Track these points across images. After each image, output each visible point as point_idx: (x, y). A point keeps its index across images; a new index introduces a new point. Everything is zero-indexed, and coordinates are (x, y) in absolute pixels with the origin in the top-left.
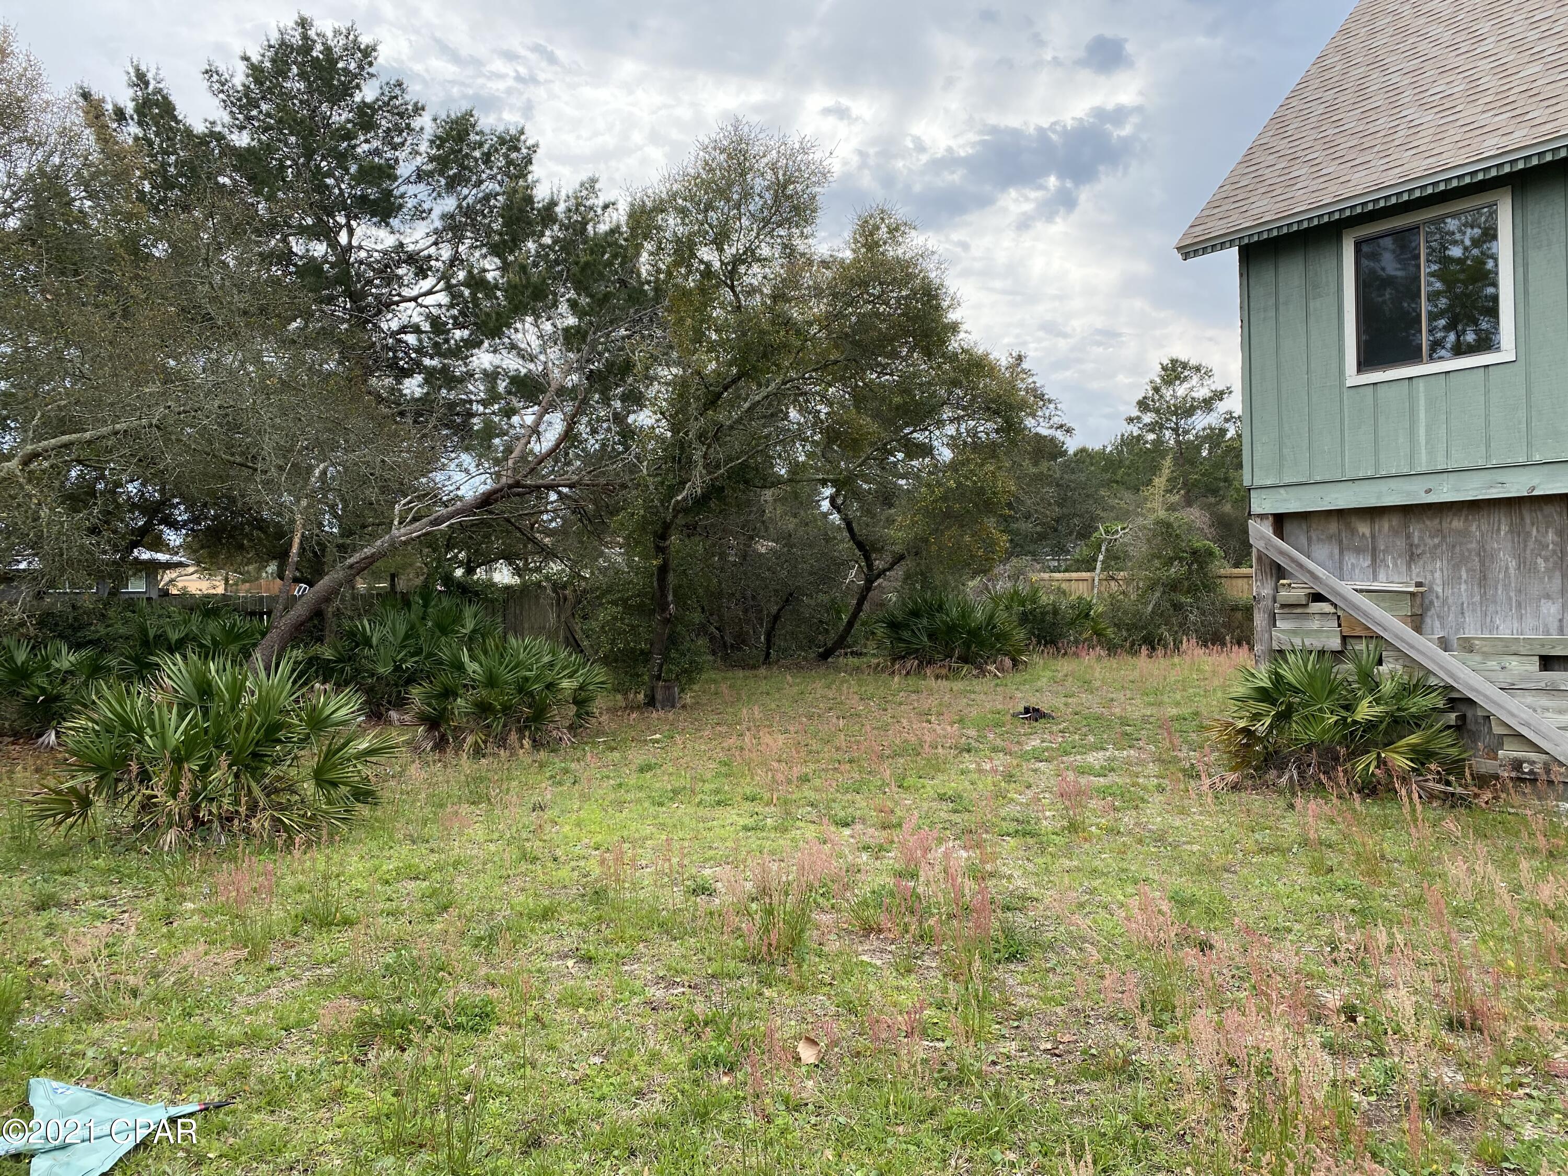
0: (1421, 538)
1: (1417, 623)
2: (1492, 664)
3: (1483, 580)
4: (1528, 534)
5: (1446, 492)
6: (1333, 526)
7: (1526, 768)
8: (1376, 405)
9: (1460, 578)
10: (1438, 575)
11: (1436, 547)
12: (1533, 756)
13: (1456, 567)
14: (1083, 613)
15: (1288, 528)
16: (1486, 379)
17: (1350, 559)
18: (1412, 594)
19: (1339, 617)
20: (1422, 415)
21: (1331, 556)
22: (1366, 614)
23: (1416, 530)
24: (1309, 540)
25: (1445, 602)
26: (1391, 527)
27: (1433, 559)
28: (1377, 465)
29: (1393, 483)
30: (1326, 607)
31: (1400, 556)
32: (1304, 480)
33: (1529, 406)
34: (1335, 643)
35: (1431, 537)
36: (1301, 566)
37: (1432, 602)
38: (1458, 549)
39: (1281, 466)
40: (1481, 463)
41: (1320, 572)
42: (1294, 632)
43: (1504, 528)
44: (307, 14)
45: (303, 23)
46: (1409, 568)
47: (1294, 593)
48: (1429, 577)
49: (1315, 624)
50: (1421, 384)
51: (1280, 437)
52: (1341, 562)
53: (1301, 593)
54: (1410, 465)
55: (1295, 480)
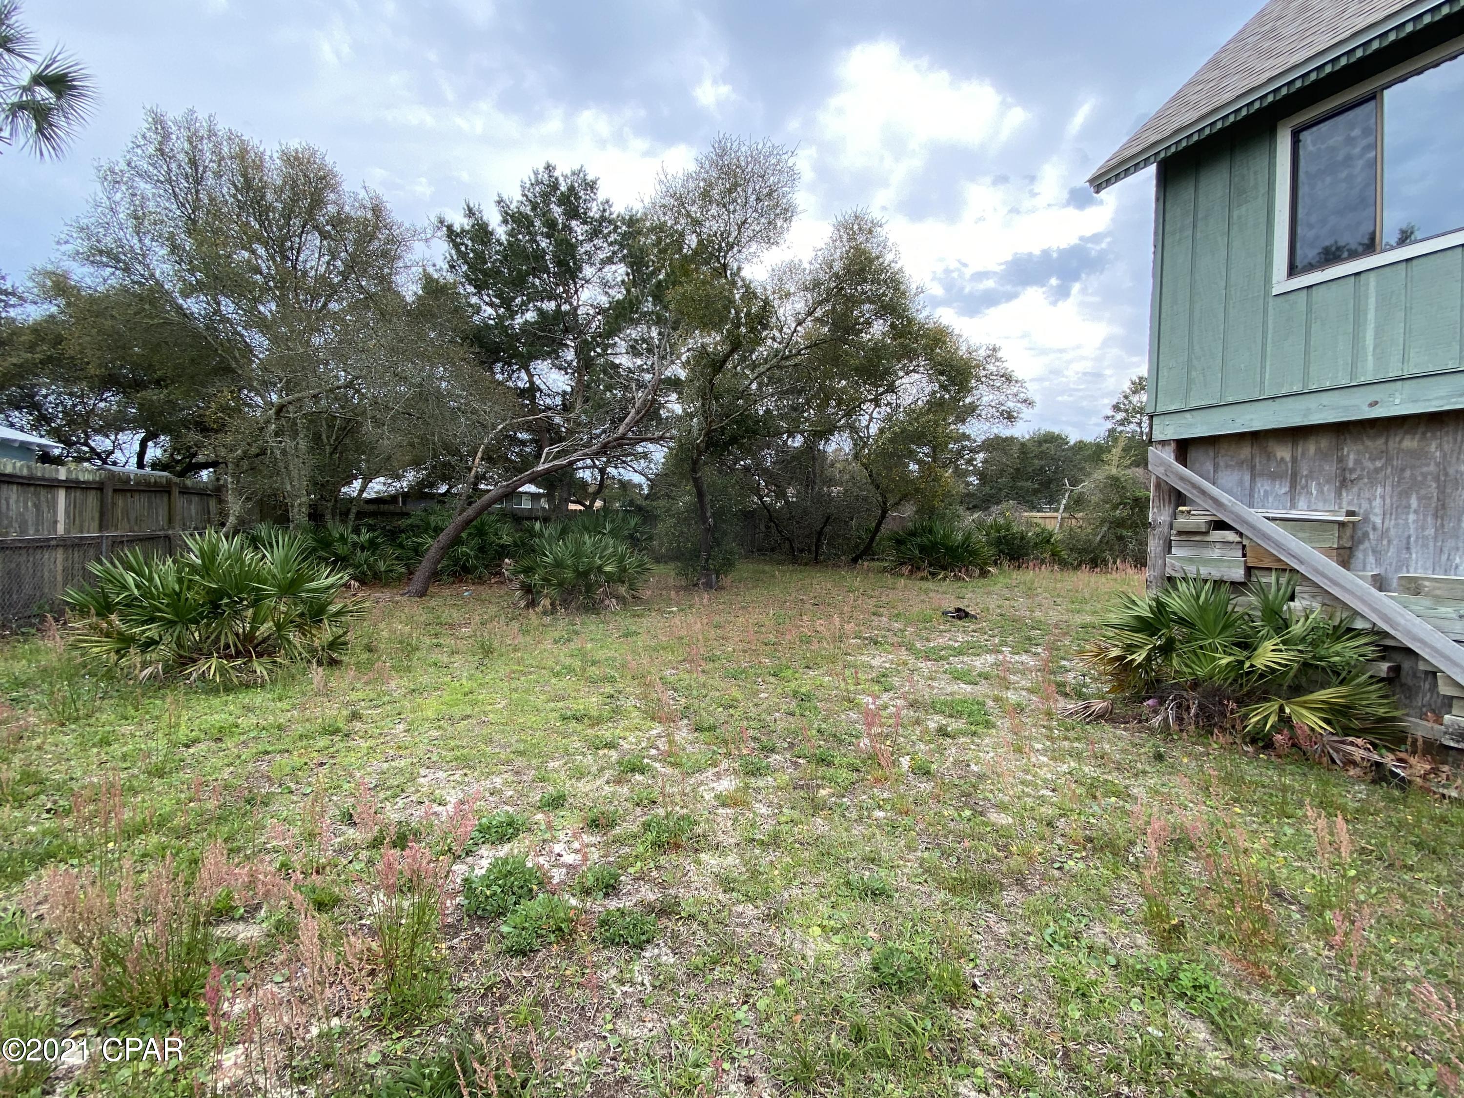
0: (1357, 462)
1: (1345, 556)
2: (1447, 611)
3: (1441, 509)
5: (1399, 404)
6: (1245, 451)
8: (1309, 311)
9: (1408, 507)
10: (1378, 502)
11: (1377, 471)
15: (1193, 454)
17: (1263, 486)
18: (1341, 524)
19: (1244, 547)
20: (1371, 315)
21: (1241, 482)
22: (1278, 545)
23: (1351, 453)
24: (1217, 466)
25: (1385, 534)
26: (1318, 450)
27: (1373, 484)
28: (1305, 380)
29: (1325, 398)
30: (1230, 536)
31: (1328, 482)
32: (1214, 402)
34: (1238, 574)
35: (1372, 459)
36: (1203, 492)
37: (1366, 535)
38: (1408, 473)
39: (1188, 390)
41: (1225, 498)
42: (1190, 560)
44: (552, 162)
46: (1339, 495)
47: (1193, 520)
48: (1365, 505)
49: (1216, 553)
50: (1372, 278)
51: (1189, 360)
52: (1252, 489)
53: (1202, 520)
54: (1352, 375)
55: (1203, 403)
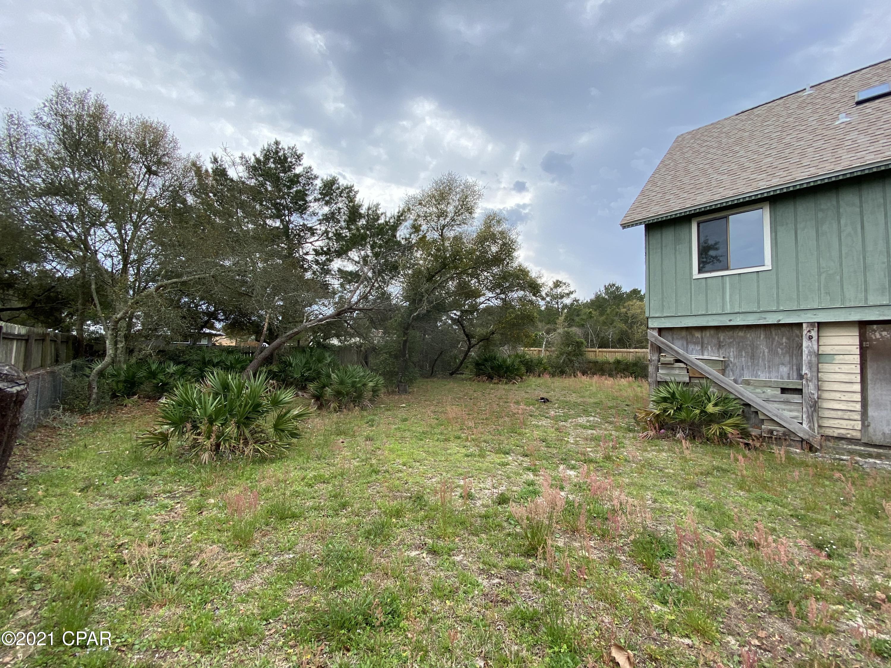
0: (724, 339)
1: (723, 372)
2: (758, 390)
3: (753, 357)
4: (774, 339)
5: (739, 321)
6: (684, 333)
7: (775, 433)
8: (706, 286)
9: (742, 355)
10: (731, 354)
11: (731, 343)
12: (778, 428)
13: (740, 351)
14: (540, 362)
15: (663, 333)
16: (758, 277)
17: (691, 347)
18: (722, 361)
19: (688, 369)
20: (728, 291)
21: (683, 345)
22: (702, 369)
23: (722, 336)
24: (673, 339)
25: (735, 364)
26: (710, 335)
27: (730, 347)
28: (707, 310)
29: (714, 317)
30: (682, 365)
31: (714, 346)
32: (673, 315)
33: (778, 288)
34: (687, 379)
35: (729, 339)
36: (671, 348)
37: (729, 364)
38: (741, 344)
39: (663, 309)
40: (755, 310)
41: (681, 351)
42: (667, 375)
43: (762, 337)
45: (277, 143)
46: (719, 351)
47: (667, 359)
48: (727, 354)
49: (677, 372)
50: (727, 278)
51: (662, 298)
52: (687, 347)
53: (672, 359)
54: (723, 310)
55: (669, 315)
